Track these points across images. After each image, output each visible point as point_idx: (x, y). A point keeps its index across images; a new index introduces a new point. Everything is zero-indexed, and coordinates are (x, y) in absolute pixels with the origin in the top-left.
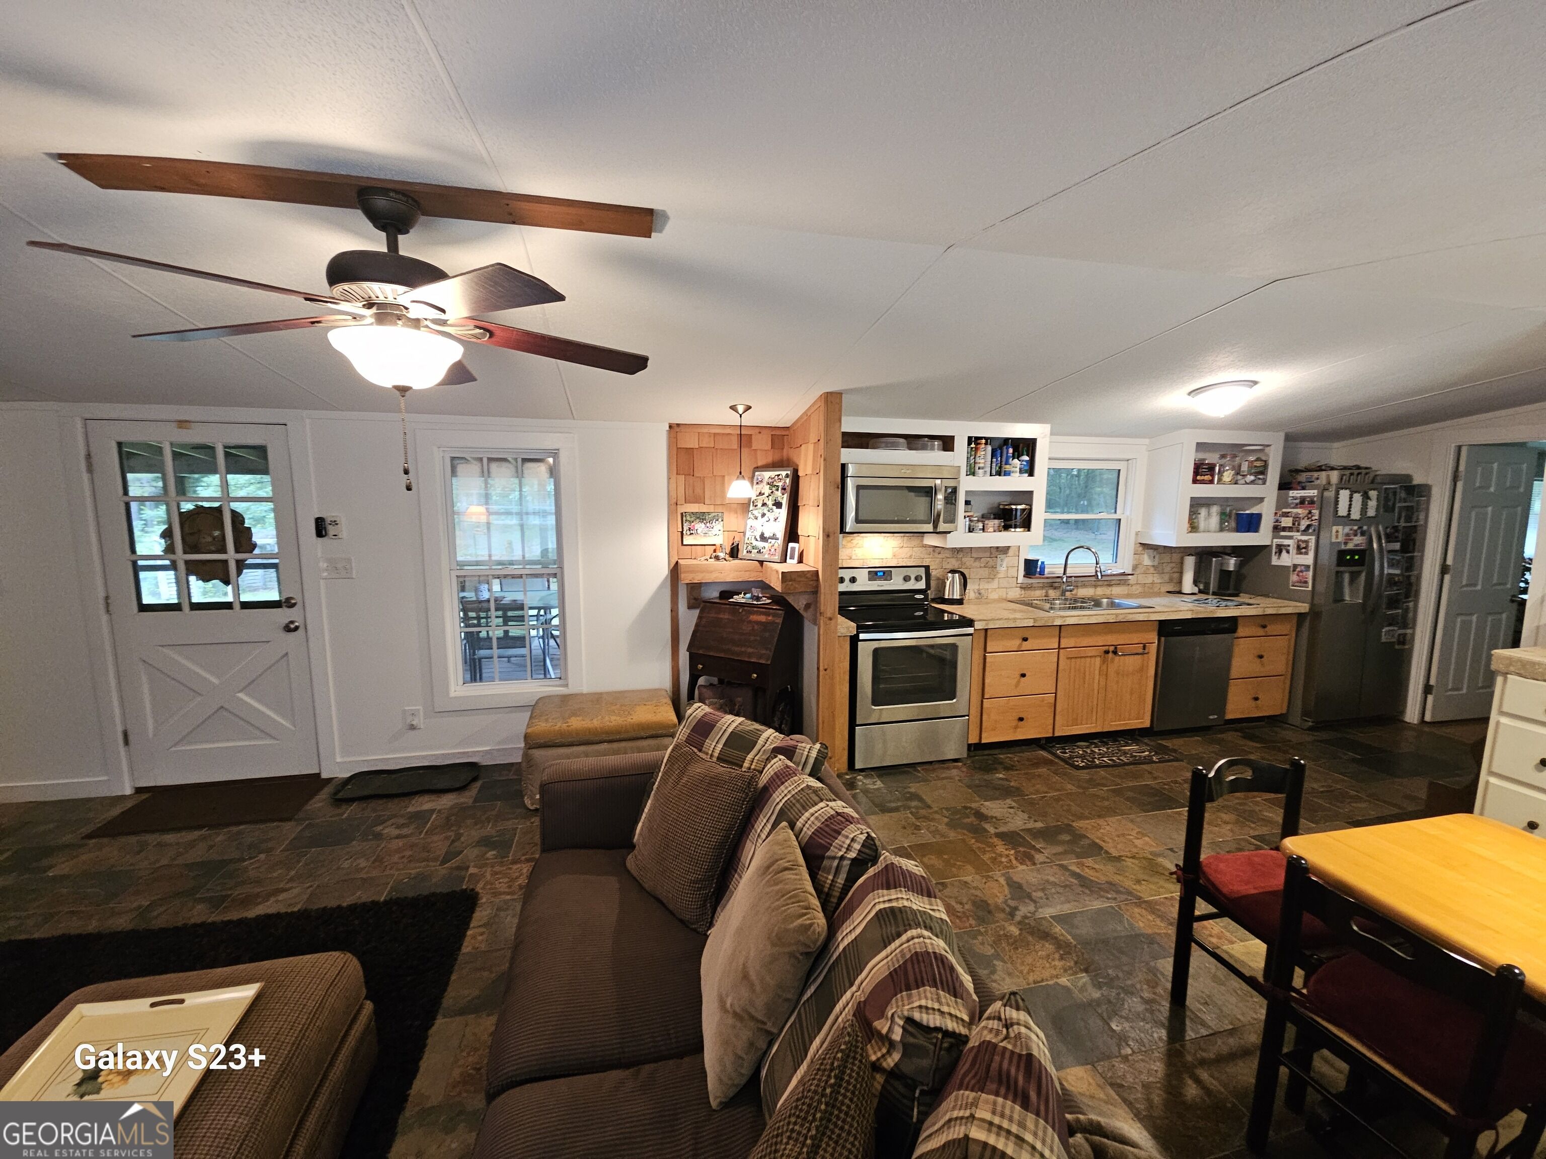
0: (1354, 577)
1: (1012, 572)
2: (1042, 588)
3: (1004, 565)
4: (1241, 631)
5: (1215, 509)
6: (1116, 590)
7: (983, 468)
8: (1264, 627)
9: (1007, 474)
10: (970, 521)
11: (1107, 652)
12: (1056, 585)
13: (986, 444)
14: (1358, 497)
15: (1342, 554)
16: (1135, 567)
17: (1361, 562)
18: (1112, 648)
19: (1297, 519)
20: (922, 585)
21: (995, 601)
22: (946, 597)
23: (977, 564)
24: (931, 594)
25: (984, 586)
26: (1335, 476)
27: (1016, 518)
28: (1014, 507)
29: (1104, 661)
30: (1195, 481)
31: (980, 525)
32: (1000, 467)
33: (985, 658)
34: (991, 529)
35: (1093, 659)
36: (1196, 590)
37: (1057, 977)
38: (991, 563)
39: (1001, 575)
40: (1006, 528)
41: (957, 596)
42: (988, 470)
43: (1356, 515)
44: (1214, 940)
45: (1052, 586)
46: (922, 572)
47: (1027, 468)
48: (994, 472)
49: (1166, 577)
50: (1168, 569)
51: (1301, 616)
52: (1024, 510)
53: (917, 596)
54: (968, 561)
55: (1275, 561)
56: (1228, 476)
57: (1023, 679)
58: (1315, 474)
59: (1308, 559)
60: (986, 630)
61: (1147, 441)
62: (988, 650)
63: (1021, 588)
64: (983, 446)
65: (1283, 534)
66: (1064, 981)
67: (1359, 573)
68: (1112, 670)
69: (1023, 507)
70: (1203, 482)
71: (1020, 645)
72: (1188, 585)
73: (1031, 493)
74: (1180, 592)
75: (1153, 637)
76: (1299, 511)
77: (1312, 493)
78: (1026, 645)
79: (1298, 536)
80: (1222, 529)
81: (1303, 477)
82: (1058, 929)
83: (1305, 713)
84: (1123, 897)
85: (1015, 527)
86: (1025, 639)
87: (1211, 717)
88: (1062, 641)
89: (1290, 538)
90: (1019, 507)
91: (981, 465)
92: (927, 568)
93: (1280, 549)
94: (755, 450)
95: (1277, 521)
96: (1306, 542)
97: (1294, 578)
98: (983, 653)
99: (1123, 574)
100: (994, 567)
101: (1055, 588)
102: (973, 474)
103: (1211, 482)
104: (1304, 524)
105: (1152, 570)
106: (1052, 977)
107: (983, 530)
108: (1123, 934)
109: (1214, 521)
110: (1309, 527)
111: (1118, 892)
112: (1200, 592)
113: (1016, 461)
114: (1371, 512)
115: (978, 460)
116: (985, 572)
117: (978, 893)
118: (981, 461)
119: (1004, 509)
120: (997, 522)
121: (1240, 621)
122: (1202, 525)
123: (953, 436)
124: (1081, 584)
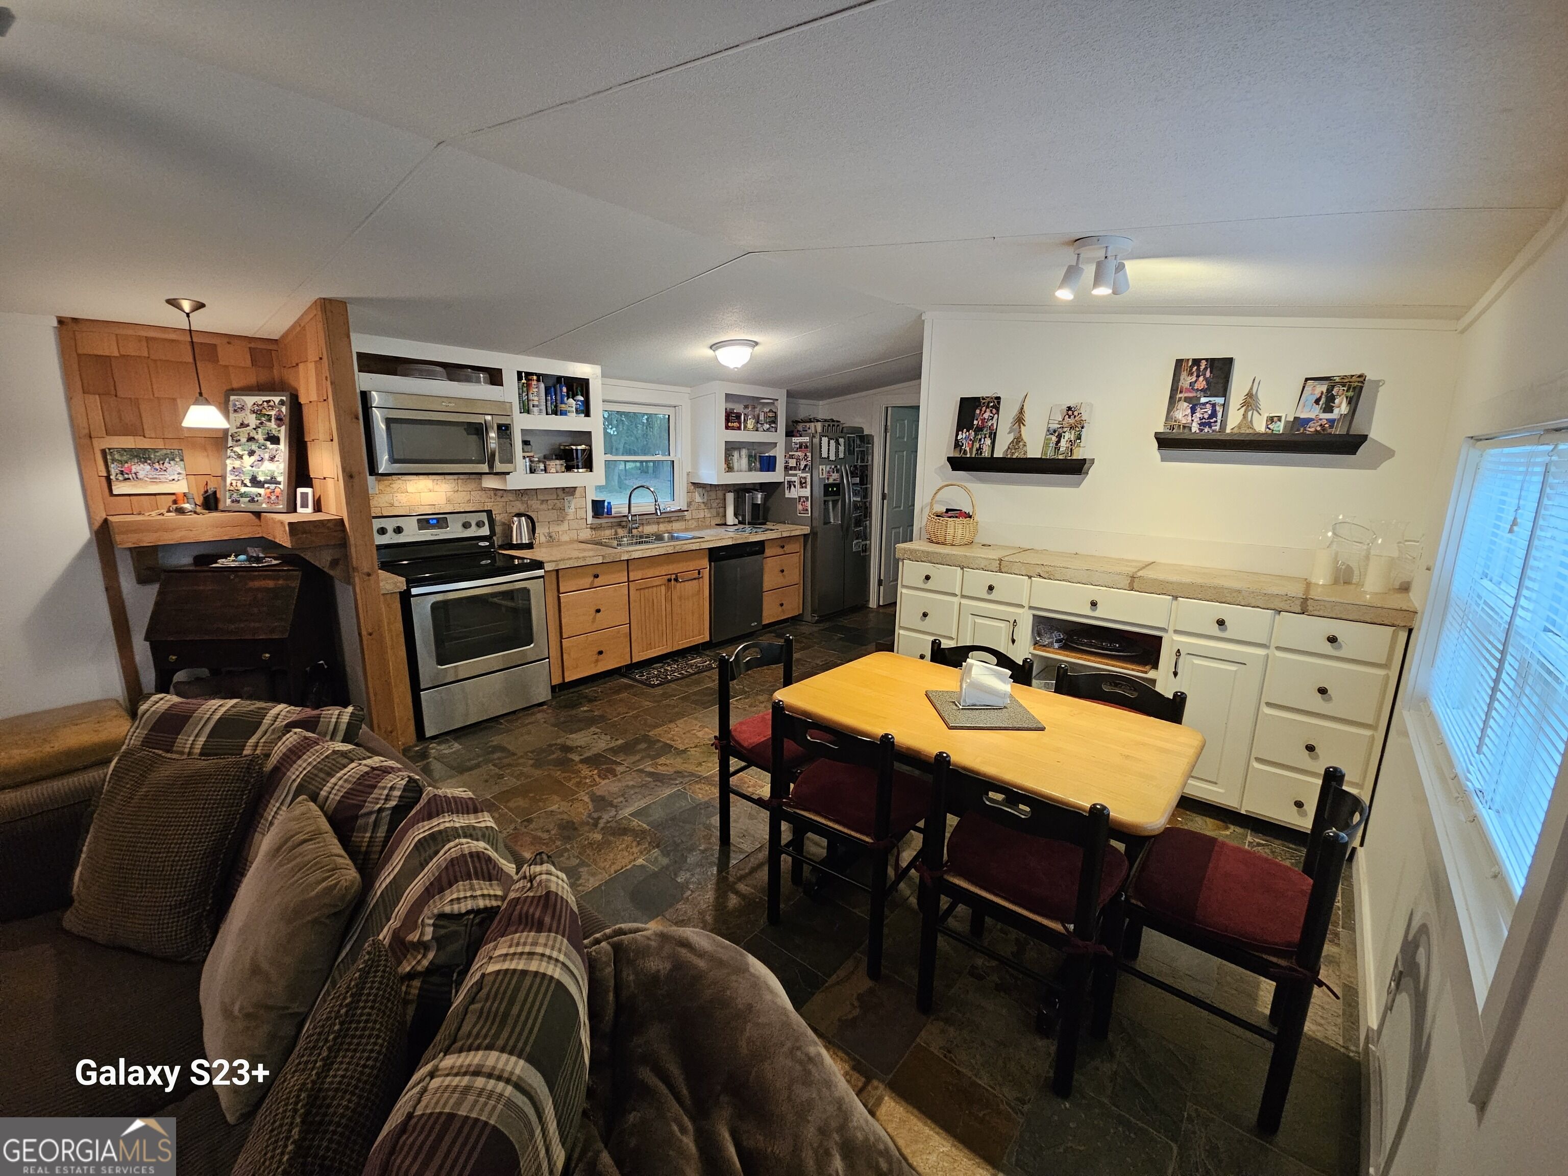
0: (835, 503)
1: (581, 514)
2: (612, 527)
3: (573, 506)
4: (768, 552)
5: (744, 452)
6: (676, 526)
7: (537, 406)
8: (783, 547)
9: (563, 413)
10: (531, 461)
11: (670, 580)
12: (624, 524)
13: (538, 380)
14: (832, 442)
15: (826, 486)
16: (689, 504)
17: (837, 493)
18: (673, 577)
19: (798, 460)
20: (485, 531)
21: (566, 542)
22: (515, 542)
23: (544, 506)
24: (497, 541)
25: (554, 528)
26: (819, 426)
27: (577, 458)
28: (574, 447)
29: (668, 588)
30: (727, 428)
31: (542, 466)
32: (556, 406)
33: (559, 598)
34: (553, 470)
35: (659, 588)
36: (736, 522)
37: (634, 860)
38: (559, 505)
39: (571, 517)
40: (569, 468)
41: (525, 540)
42: (544, 408)
43: (832, 457)
44: (750, 790)
45: (620, 525)
46: (484, 517)
47: (582, 408)
48: (550, 411)
49: (714, 512)
50: (714, 505)
51: (805, 536)
52: (583, 451)
53: (481, 544)
54: (535, 503)
55: (787, 495)
56: (751, 423)
57: (598, 614)
58: (808, 425)
59: (806, 492)
60: (557, 571)
61: (688, 390)
62: (561, 591)
63: (591, 528)
64: (535, 382)
65: (790, 472)
66: (640, 861)
67: (838, 501)
68: (675, 597)
69: (583, 447)
70: (733, 428)
71: (593, 582)
72: (731, 519)
73: (590, 433)
74: (725, 524)
75: (705, 563)
76: (799, 454)
77: (806, 439)
78: (598, 582)
79: (799, 473)
80: (750, 470)
81: (800, 427)
82: (635, 822)
83: (813, 611)
84: (687, 779)
85: (578, 468)
86: (596, 576)
87: (753, 624)
88: (631, 574)
89: (795, 475)
90: (579, 448)
91: (536, 403)
92: (489, 513)
93: (790, 484)
94: (226, 367)
95: (787, 462)
96: (805, 478)
97: (800, 507)
98: (556, 593)
99: (680, 511)
100: (562, 509)
101: (623, 527)
102: (528, 412)
103: (739, 428)
104: (803, 463)
105: (703, 506)
106: (630, 863)
107: (545, 470)
108: (688, 807)
109: (744, 462)
110: (806, 466)
111: (683, 777)
112: (740, 523)
113: (571, 400)
114: (841, 455)
115: (531, 397)
116: (553, 515)
117: (565, 817)
118: (535, 399)
119: (565, 450)
120: (558, 462)
121: (766, 544)
122: (736, 466)
123: (501, 370)
124: (644, 522)
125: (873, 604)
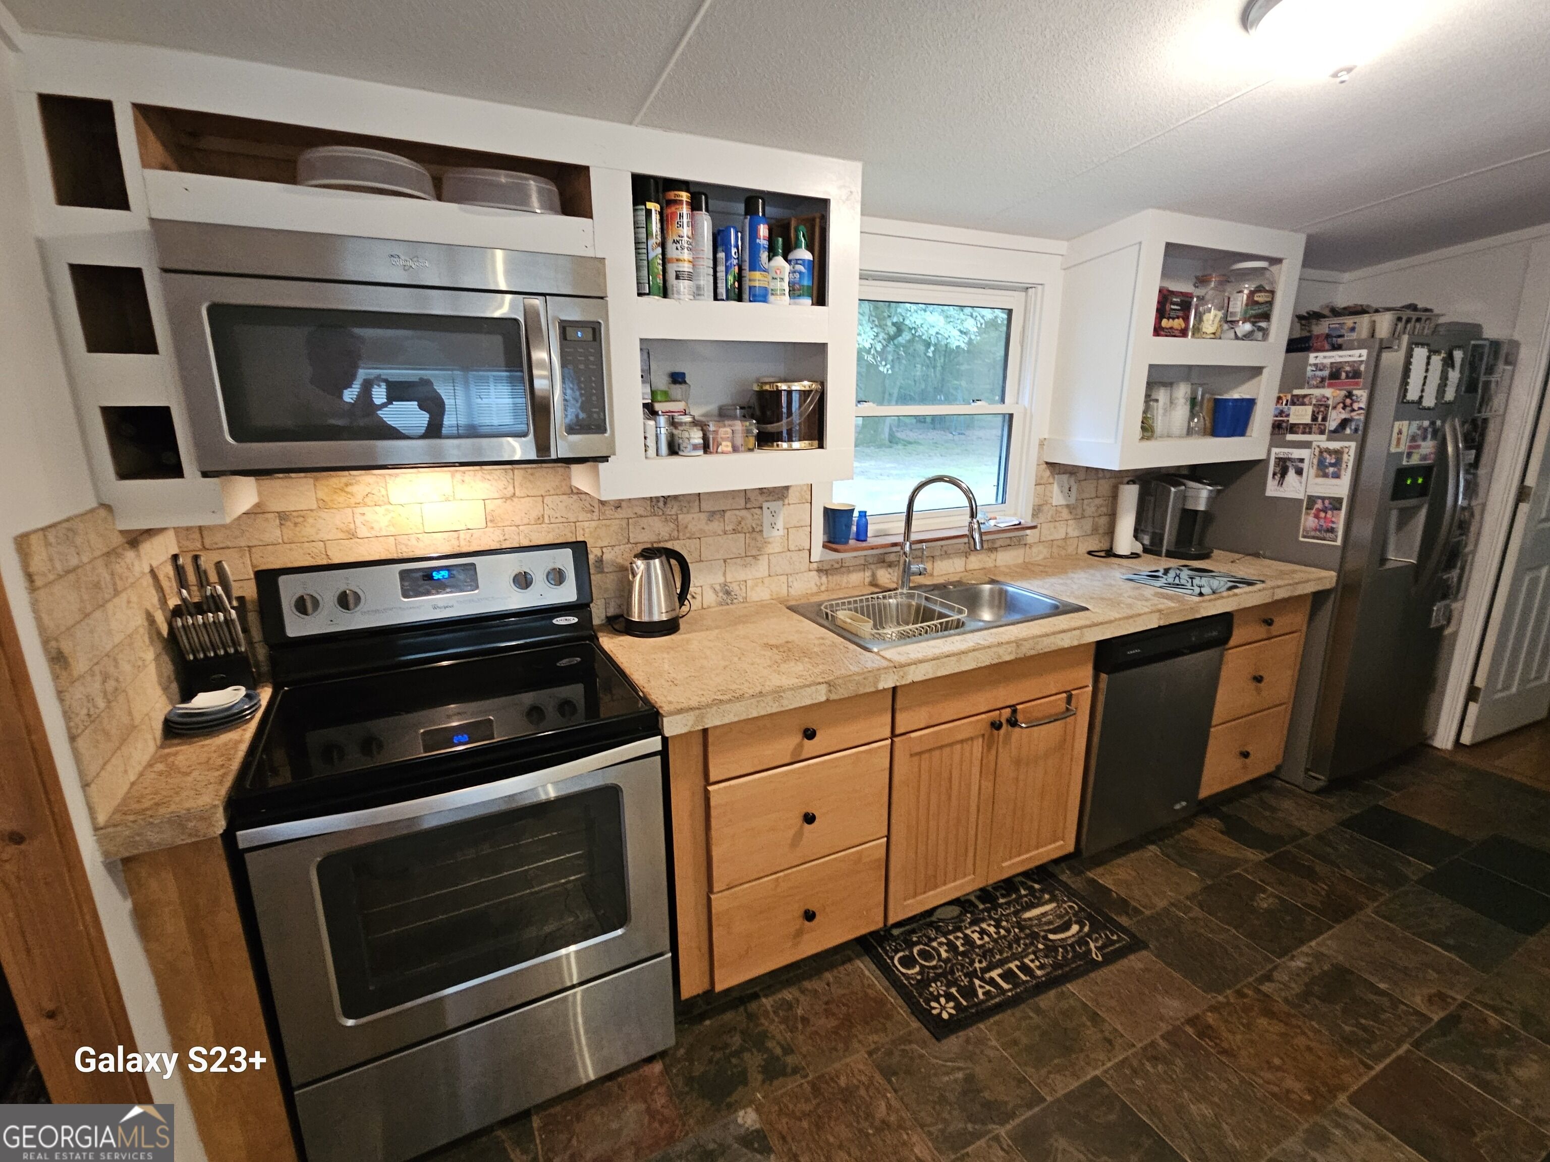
0: (1406, 516)
1: (799, 539)
2: (864, 567)
3: (780, 524)
4: (1238, 635)
5: (1182, 391)
6: (1005, 559)
7: (690, 276)
8: (1269, 622)
9: (760, 296)
10: (673, 423)
11: (996, 725)
12: (892, 557)
13: (695, 206)
14: (1437, 360)
15: (1402, 473)
16: (1037, 511)
17: (1422, 491)
18: (1007, 713)
19: (1321, 410)
20: (568, 593)
21: (762, 609)
22: (636, 619)
23: (716, 526)
24: (598, 614)
25: (736, 574)
26: (1384, 324)
27: (790, 413)
28: (783, 387)
29: (990, 744)
30: (1158, 331)
31: (696, 437)
32: (740, 278)
33: (707, 794)
34: (726, 446)
35: (967, 747)
36: (1138, 548)
38: (749, 519)
39: (775, 547)
40: (766, 440)
41: (660, 613)
42: (706, 282)
43: (1429, 401)
45: (883, 561)
46: (565, 559)
47: (806, 282)
48: (722, 291)
49: (1088, 525)
50: (1090, 510)
51: (1319, 598)
52: (805, 394)
53: (560, 621)
54: (694, 520)
55: (1272, 489)
56: (1211, 320)
57: (809, 825)
58: (1349, 321)
59: (1340, 488)
60: (705, 731)
61: (1061, 246)
62: (713, 776)
63: (819, 570)
64: (685, 210)
65: (1290, 437)
67: (1418, 508)
68: (1005, 760)
69: (805, 385)
70: (1170, 333)
71: (800, 746)
72: (1125, 541)
73: (821, 348)
74: (1110, 553)
75: (1085, 674)
76: (1328, 392)
77: (1359, 355)
78: (810, 747)
79: (1320, 441)
80: (1190, 432)
81: (1321, 328)
85: (790, 440)
86: (810, 734)
87: (1177, 807)
88: (899, 717)
89: (1307, 445)
90: (796, 386)
91: (686, 267)
92: (579, 549)
93: (1283, 466)
95: (1281, 413)
96: (1338, 453)
97: (1309, 521)
98: (700, 781)
99: (1016, 527)
100: (756, 531)
101: (890, 565)
102: (665, 293)
103: (1183, 333)
104: (1335, 418)
105: (1065, 514)
107: (706, 447)
109: (1181, 412)
110: (1344, 423)
112: (1146, 550)
113: (779, 261)
114: (1450, 395)
115: (672, 252)
116: (737, 543)
118: (682, 258)
119: (761, 394)
120: (738, 425)
121: (1236, 621)
122: (1159, 425)
123: (586, 169)
124: (937, 553)
125: (1444, 739)
